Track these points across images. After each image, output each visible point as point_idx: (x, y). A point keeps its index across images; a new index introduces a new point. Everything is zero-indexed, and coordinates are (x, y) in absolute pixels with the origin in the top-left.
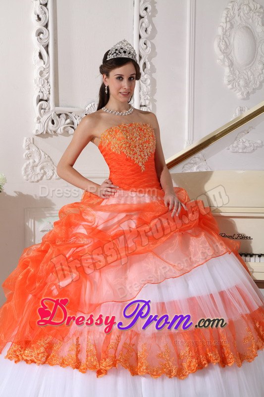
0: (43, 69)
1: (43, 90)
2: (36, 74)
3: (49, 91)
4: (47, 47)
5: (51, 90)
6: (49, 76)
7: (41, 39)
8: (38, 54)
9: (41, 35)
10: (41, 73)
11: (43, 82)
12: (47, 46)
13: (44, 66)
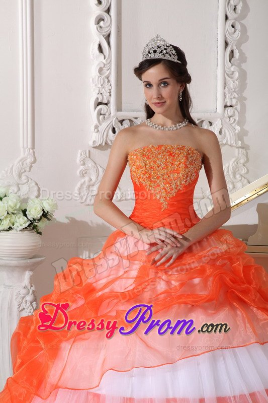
0: (102, 66)
1: (103, 91)
2: (94, 72)
3: (110, 93)
4: (108, 37)
5: (112, 91)
6: (110, 73)
7: (101, 27)
8: (97, 47)
9: (102, 23)
10: (101, 70)
11: (102, 81)
12: (109, 35)
13: (104, 61)
